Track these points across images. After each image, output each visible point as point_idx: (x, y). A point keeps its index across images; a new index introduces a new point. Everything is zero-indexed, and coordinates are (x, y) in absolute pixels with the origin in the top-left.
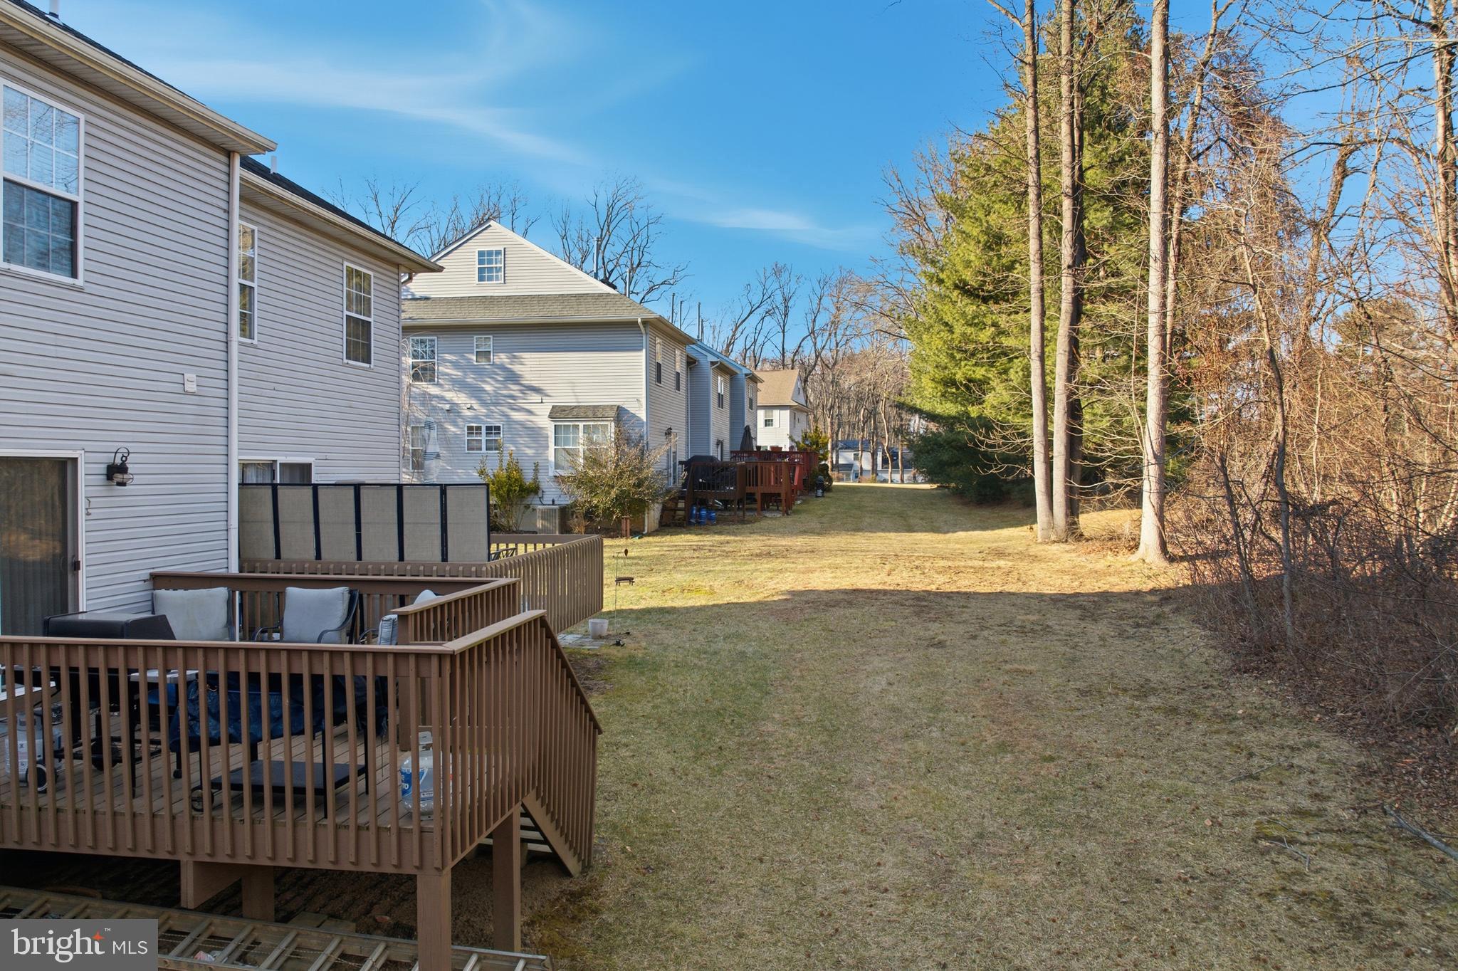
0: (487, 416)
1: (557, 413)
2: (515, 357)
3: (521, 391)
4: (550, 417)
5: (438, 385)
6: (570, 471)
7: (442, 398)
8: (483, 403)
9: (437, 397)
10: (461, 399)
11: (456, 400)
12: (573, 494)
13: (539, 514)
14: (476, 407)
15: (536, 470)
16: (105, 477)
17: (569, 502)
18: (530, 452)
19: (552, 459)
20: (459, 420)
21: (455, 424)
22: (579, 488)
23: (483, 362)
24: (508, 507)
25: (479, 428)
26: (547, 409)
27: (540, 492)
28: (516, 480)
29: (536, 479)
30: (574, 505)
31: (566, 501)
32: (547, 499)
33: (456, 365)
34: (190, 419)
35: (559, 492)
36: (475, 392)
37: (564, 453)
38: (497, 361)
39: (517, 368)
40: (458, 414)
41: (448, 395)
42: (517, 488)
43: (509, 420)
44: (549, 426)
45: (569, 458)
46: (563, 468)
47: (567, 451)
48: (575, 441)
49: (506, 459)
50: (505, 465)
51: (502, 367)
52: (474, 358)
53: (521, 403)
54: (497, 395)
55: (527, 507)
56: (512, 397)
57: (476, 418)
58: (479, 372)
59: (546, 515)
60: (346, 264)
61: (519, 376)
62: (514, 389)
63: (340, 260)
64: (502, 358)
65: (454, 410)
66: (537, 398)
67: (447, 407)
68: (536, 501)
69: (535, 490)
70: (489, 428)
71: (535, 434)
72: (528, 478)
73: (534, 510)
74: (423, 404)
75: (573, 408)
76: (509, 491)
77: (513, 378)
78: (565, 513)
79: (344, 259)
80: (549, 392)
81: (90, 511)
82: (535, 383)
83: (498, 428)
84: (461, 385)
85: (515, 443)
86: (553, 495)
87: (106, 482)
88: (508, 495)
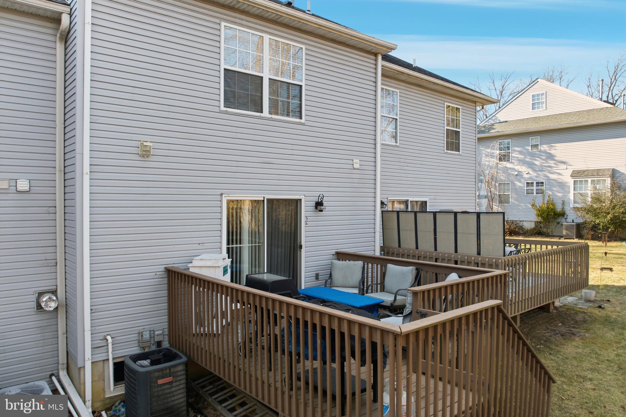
0: (536, 177)
1: (576, 174)
2: (552, 146)
3: (555, 164)
4: (571, 176)
5: (512, 163)
6: (583, 204)
7: (514, 169)
8: (535, 171)
9: (510, 168)
10: (523, 169)
11: (520, 170)
12: (584, 217)
13: (564, 227)
14: (531, 172)
15: (563, 203)
16: (314, 207)
17: (582, 221)
18: (559, 195)
19: (572, 198)
20: (522, 180)
21: (520, 182)
22: (587, 213)
23: (535, 150)
24: (547, 223)
25: (533, 183)
26: (570, 172)
27: (565, 217)
28: (552, 209)
29: (563, 209)
30: (585, 223)
31: (580, 221)
32: (570, 220)
33: (521, 153)
34: (356, 181)
35: (576, 216)
36: (531, 165)
37: (579, 195)
38: (542, 149)
39: (552, 152)
40: (522, 176)
41: (517, 168)
42: (553, 214)
43: (548, 179)
44: (571, 181)
45: (582, 198)
46: (578, 203)
47: (581, 194)
48: (586, 189)
49: (547, 198)
50: (546, 201)
51: (545, 152)
52: (530, 148)
53: (554, 170)
54: (542, 166)
55: (558, 223)
56: (550, 167)
57: (530, 178)
58: (533, 155)
59: (568, 228)
60: (446, 104)
61: (554, 156)
62: (551, 163)
63: (443, 102)
64: (545, 147)
65: (519, 175)
66: (564, 167)
67: (516, 173)
68: (563, 220)
69: (562, 214)
70: (537, 183)
71: (562, 185)
72: (559, 208)
73: (562, 225)
74: (504, 172)
75: (584, 171)
76: (548, 215)
77: (551, 157)
78: (579, 227)
79: (445, 101)
80: (570, 163)
81: (307, 223)
82: (562, 159)
83: (542, 183)
84: (522, 162)
85: (552, 190)
86: (573, 217)
87: (315, 210)
88: (547, 217)
